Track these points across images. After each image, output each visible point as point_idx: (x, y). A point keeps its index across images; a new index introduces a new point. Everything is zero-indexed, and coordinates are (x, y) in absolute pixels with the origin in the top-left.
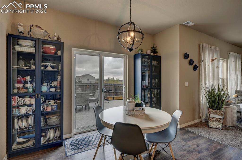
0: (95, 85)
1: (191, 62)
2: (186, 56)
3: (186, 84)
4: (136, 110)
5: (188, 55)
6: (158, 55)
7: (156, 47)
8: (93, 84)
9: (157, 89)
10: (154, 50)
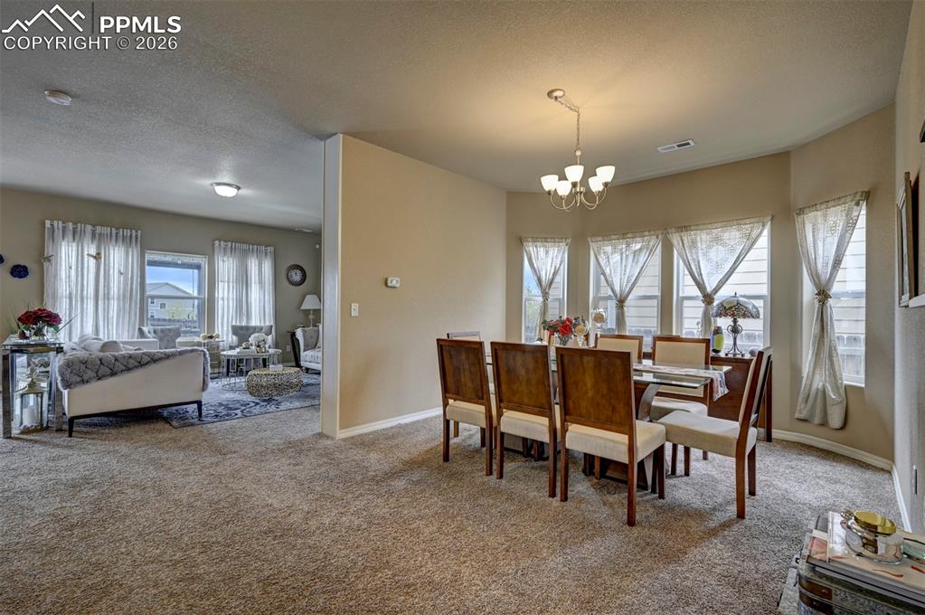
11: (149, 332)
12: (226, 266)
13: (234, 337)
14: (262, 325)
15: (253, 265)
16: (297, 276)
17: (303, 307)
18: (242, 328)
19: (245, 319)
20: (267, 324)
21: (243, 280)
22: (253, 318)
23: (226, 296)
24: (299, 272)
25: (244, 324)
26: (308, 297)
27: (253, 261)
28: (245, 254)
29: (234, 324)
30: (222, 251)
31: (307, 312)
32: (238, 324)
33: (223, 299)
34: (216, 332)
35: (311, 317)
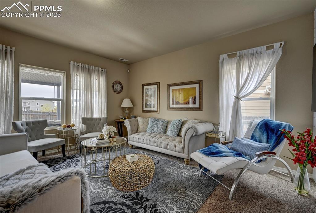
11: (22, 125)
12: (78, 79)
13: (83, 125)
14: (100, 117)
15: (94, 80)
16: (118, 88)
17: (122, 106)
18: (88, 119)
19: (90, 113)
20: (103, 116)
21: (88, 88)
22: (95, 113)
23: (78, 99)
24: (119, 85)
25: (89, 117)
26: (125, 100)
27: (95, 77)
28: (89, 72)
29: (83, 117)
30: (76, 69)
31: (124, 109)
32: (86, 117)
33: (76, 101)
34: (72, 123)
35: (127, 111)
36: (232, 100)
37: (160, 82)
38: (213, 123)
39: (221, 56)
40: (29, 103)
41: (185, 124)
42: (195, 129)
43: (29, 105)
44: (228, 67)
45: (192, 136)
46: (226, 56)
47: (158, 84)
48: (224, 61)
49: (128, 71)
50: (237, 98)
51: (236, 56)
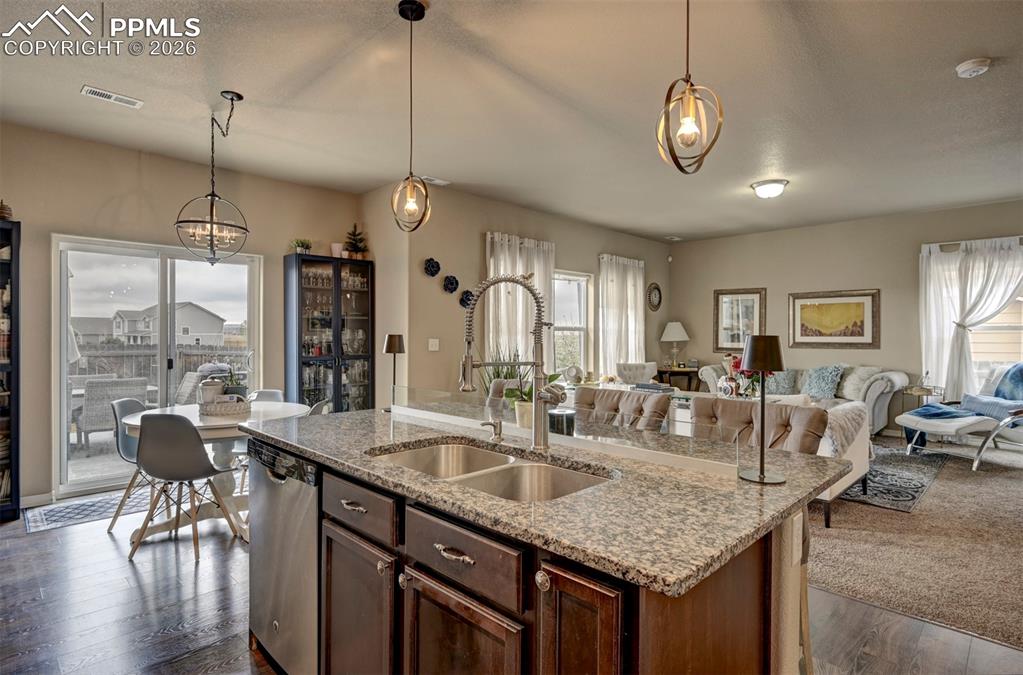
0: (195, 352)
1: (450, 284)
2: (431, 267)
3: (434, 345)
4: (219, 400)
5: (437, 264)
6: (369, 258)
7: (359, 234)
8: (189, 351)
9: (365, 358)
10: (356, 243)
16: (655, 298)
17: (664, 339)
24: (657, 293)
26: (669, 325)
31: (669, 345)
35: (675, 351)
36: (950, 332)
37: (765, 289)
38: (910, 371)
39: (925, 248)
40: (148, 323)
41: (849, 374)
42: (890, 380)
43: (148, 327)
44: (940, 267)
45: (882, 393)
46: (935, 247)
47: (762, 292)
48: (933, 257)
49: (670, 259)
50: (961, 326)
51: (958, 249)
